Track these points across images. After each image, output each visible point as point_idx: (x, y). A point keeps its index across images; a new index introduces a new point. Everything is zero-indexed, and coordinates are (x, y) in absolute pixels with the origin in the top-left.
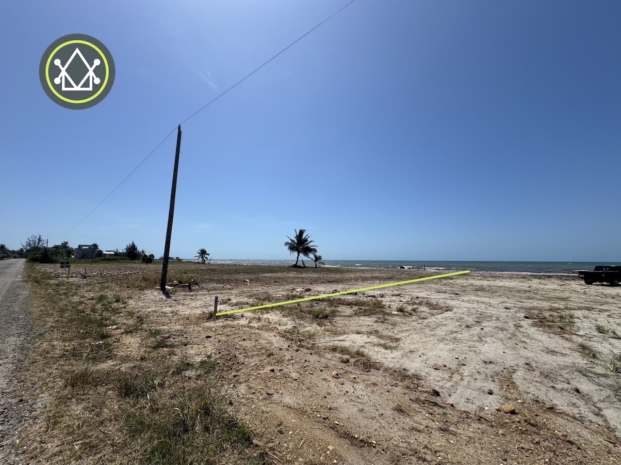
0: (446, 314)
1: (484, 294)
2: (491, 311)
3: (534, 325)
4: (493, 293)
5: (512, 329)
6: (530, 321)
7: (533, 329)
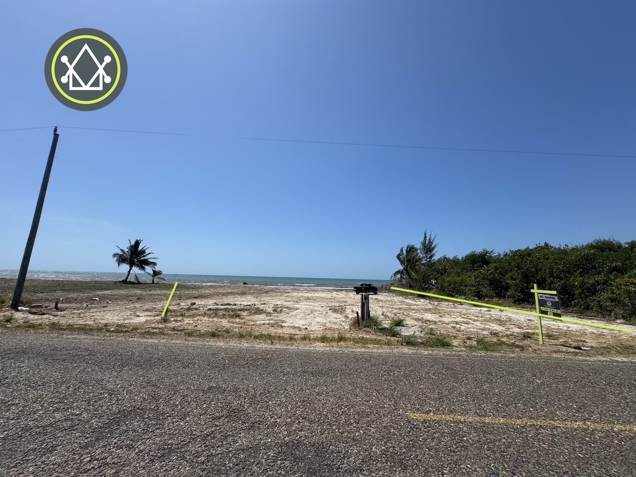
0: (297, 311)
1: (311, 301)
2: (316, 308)
3: (332, 312)
4: (315, 300)
5: (325, 314)
6: (331, 311)
7: (332, 313)
